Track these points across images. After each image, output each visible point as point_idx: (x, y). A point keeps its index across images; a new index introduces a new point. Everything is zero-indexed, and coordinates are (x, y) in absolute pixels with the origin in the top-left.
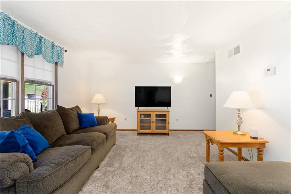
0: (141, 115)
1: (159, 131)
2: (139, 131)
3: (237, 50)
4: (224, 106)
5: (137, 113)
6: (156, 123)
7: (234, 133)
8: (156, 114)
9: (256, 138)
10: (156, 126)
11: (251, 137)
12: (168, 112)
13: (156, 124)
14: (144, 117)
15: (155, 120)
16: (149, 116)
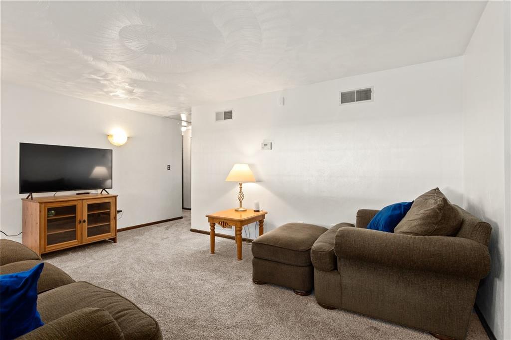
0: (49, 210)
1: (94, 238)
2: (45, 248)
3: (228, 115)
4: (226, 181)
5: (40, 206)
6: (88, 222)
7: (236, 211)
8: (88, 205)
9: (258, 211)
10: (88, 228)
11: (255, 211)
12: (114, 198)
13: (88, 225)
14: (56, 214)
15: (85, 218)
16: (72, 209)
